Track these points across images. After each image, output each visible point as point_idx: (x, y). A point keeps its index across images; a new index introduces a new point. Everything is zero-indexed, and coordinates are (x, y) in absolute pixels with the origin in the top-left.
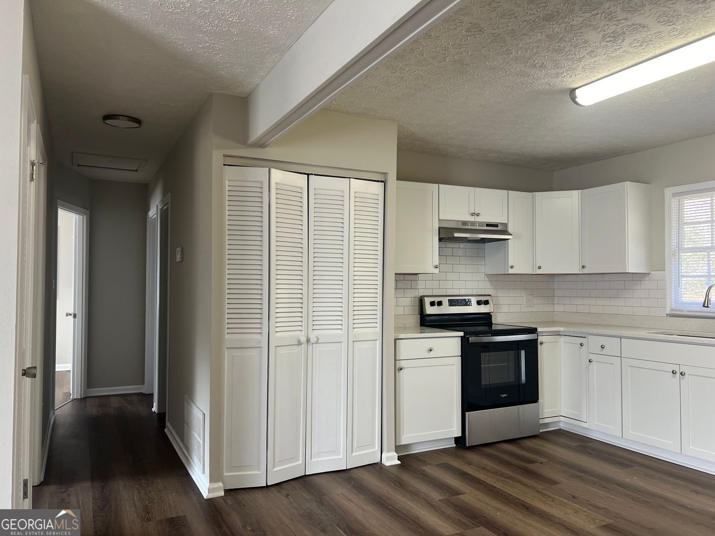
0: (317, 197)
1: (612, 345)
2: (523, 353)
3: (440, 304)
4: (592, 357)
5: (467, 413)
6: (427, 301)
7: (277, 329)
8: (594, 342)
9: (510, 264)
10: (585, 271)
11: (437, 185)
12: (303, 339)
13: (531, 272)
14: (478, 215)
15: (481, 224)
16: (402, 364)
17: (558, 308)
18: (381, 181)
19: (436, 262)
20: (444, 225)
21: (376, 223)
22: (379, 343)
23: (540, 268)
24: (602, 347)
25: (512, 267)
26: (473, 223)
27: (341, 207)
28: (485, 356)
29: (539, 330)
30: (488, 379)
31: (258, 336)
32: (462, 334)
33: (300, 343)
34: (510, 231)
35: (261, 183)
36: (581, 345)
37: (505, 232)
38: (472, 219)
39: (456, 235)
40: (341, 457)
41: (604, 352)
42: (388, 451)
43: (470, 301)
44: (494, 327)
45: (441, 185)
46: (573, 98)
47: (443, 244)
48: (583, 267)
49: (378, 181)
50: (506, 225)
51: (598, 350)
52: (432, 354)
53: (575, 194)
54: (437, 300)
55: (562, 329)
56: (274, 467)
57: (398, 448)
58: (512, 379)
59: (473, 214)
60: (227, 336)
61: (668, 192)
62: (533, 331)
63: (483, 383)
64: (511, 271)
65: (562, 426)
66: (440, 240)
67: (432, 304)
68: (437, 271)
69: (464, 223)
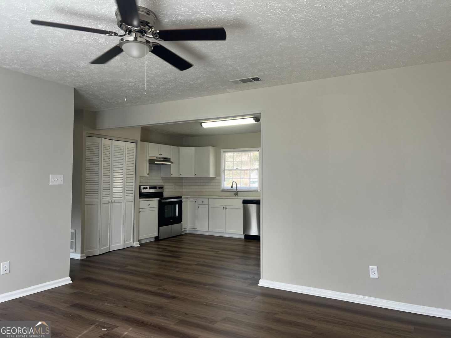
0: (115, 148)
1: (206, 201)
2: (177, 205)
3: (146, 188)
4: (199, 206)
5: (160, 227)
6: (142, 187)
7: (103, 197)
8: (200, 201)
9: (171, 173)
10: (196, 176)
11: (148, 143)
12: (110, 201)
13: (178, 176)
14: (161, 155)
15: (162, 158)
16: (141, 210)
17: (184, 190)
18: (135, 143)
19: (148, 173)
20: (150, 158)
21: (133, 158)
22: (133, 202)
23: (181, 175)
24: (203, 202)
25: (172, 174)
26: (160, 158)
27: (123, 152)
28: (166, 207)
29: (182, 197)
30: (166, 215)
31: (97, 200)
32: (159, 199)
33: (109, 202)
34: (171, 160)
35: (99, 143)
36: (196, 202)
37: (169, 161)
38: (159, 156)
39: (156, 162)
40: (121, 244)
41: (203, 203)
42: (136, 242)
43: (156, 187)
44: (164, 197)
45: (150, 143)
46: (201, 125)
47: (151, 165)
48: (195, 175)
49: (134, 143)
50: (170, 158)
51: (201, 203)
52: (150, 206)
53: (193, 148)
54: (145, 187)
55: (189, 197)
56: (101, 248)
57: (139, 241)
58: (173, 215)
59: (160, 154)
60: (86, 200)
61: (222, 151)
62: (180, 197)
63: (165, 217)
64: (171, 176)
65: (188, 232)
66: (149, 164)
67: (144, 188)
68: (148, 176)
69: (157, 158)
